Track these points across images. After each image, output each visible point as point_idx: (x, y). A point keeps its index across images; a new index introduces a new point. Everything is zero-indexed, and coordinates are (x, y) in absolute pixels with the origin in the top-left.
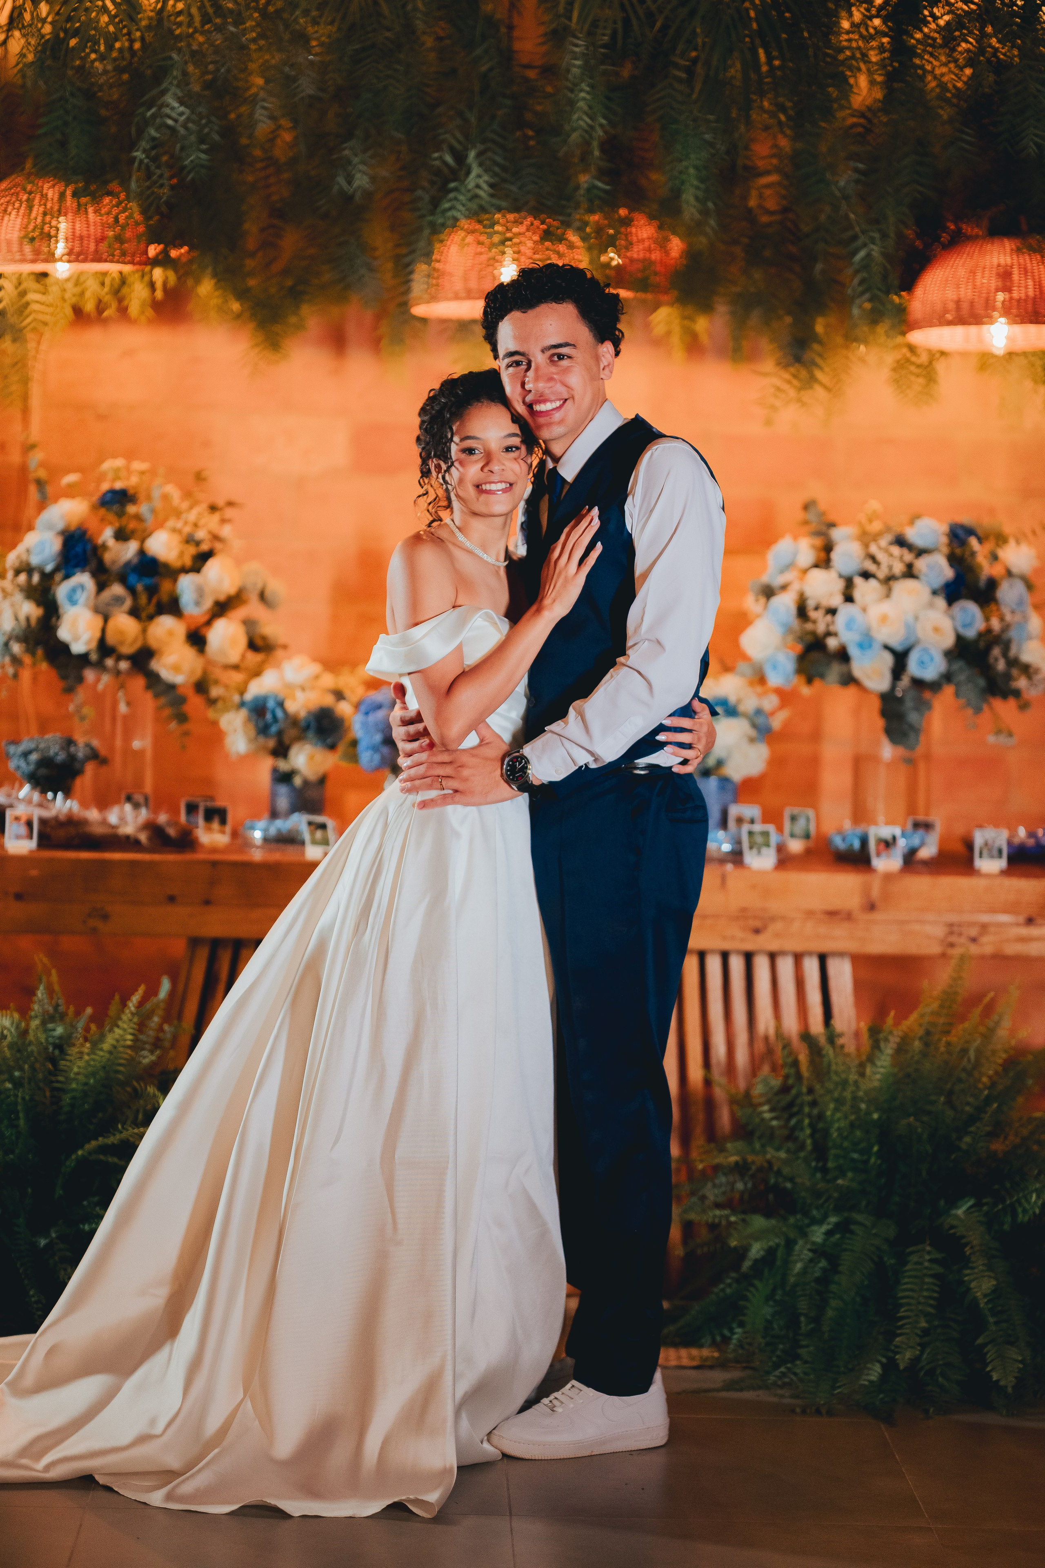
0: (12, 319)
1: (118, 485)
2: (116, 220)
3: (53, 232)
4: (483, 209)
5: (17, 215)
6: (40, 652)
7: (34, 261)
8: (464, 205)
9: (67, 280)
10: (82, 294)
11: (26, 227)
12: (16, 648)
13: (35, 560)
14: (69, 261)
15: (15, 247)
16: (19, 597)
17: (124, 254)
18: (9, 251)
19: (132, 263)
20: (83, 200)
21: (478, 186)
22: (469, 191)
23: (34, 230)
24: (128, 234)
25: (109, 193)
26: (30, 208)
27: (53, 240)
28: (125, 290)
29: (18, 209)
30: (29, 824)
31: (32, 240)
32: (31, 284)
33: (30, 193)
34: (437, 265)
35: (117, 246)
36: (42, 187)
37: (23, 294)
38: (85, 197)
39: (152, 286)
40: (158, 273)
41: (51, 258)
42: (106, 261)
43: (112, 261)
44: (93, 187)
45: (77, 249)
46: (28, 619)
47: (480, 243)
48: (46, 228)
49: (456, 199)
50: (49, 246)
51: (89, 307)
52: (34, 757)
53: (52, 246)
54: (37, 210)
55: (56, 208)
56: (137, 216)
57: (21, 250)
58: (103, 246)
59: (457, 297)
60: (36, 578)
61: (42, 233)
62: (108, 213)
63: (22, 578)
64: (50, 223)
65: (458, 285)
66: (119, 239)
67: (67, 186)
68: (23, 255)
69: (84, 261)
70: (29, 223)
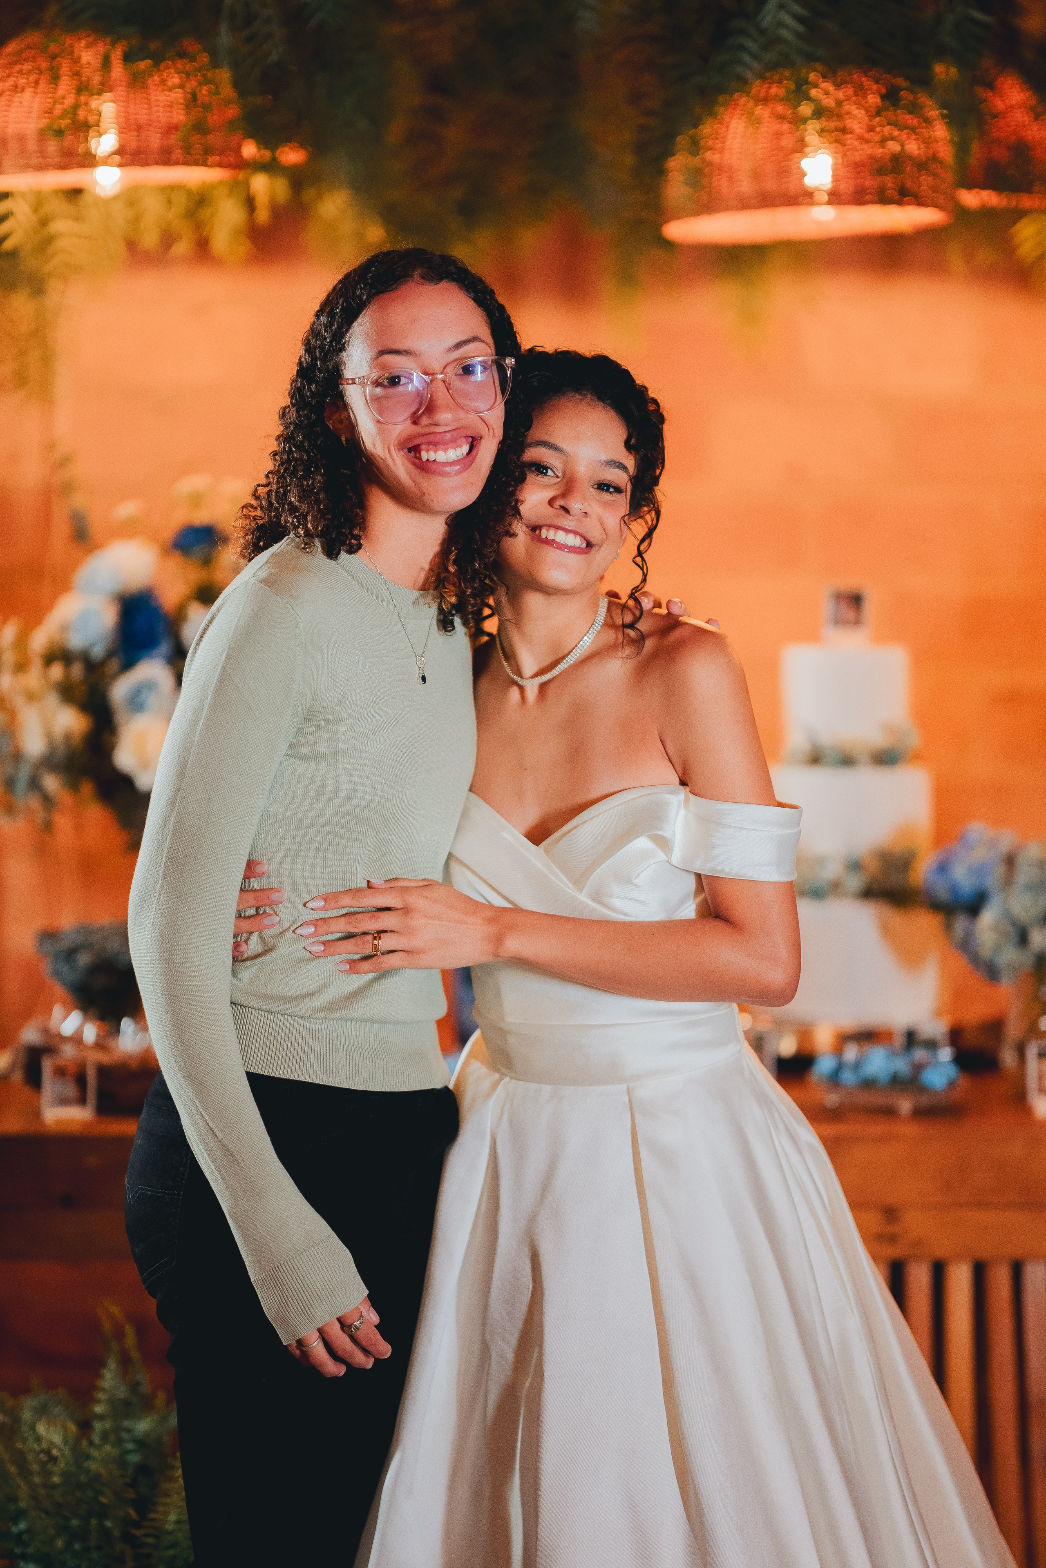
0: (30, 262)
1: (201, 518)
2: (194, 96)
3: (92, 119)
4: (784, 62)
5: (35, 93)
6: (87, 789)
7: (63, 167)
8: (755, 57)
9: (116, 198)
10: (136, 221)
11: (50, 111)
12: (51, 783)
13: (76, 641)
14: (120, 165)
15: (32, 146)
16: (52, 700)
17: (207, 151)
18: (23, 151)
19: (220, 165)
20: (143, 65)
21: (781, 24)
22: (762, 32)
23: (61, 118)
24: (214, 119)
25: (182, 55)
26: (55, 79)
27: (91, 133)
28: (205, 213)
29: (37, 83)
30: (80, 1080)
31: (59, 133)
32: (56, 206)
33: (54, 57)
34: (709, 155)
35: (195, 138)
36: (72, 46)
37: (44, 223)
38: (142, 60)
39: (250, 203)
40: (260, 183)
41: (89, 161)
42: (177, 163)
43: (187, 163)
44: (153, 46)
45: (133, 145)
46: (68, 737)
47: (781, 118)
48: (81, 113)
49: (742, 48)
50: (86, 141)
51: (150, 239)
52: (84, 959)
53: (93, 143)
54: (65, 86)
55: (97, 79)
56: (227, 90)
57: (42, 152)
58: (174, 139)
59: (744, 205)
60: (77, 670)
61: (74, 121)
62: (181, 86)
63: (57, 672)
64: (87, 104)
65: (746, 186)
66: (200, 128)
67: (113, 44)
68: (45, 157)
69: (145, 163)
70: (55, 103)
